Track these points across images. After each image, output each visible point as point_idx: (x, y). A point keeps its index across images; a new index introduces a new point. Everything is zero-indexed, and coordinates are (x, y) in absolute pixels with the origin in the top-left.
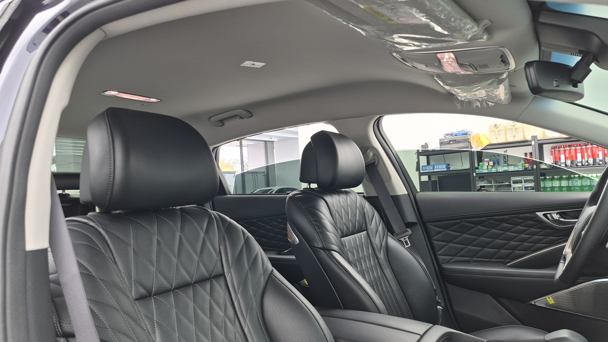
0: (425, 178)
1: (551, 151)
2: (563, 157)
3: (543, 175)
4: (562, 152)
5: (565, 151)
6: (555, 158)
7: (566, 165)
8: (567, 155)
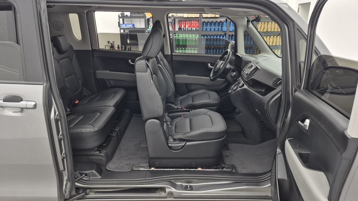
0: (122, 31)
1: (178, 23)
2: (183, 26)
3: (175, 33)
4: (183, 24)
5: (184, 23)
6: (180, 26)
7: (184, 29)
8: (184, 25)
